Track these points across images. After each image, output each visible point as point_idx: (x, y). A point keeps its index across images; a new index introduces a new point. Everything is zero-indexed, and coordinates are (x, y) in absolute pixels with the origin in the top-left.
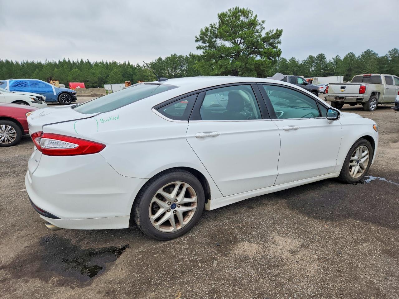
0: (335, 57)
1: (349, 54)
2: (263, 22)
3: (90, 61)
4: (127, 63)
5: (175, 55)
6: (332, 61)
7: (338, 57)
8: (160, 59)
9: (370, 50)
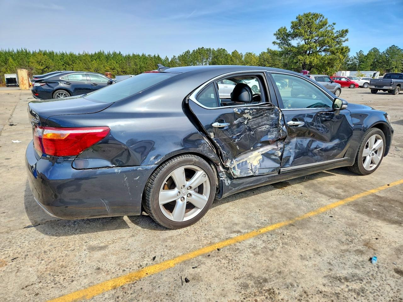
0: (358, 52)
1: (373, 49)
2: (334, 24)
3: (121, 53)
4: (157, 55)
5: (203, 48)
6: (356, 55)
7: (361, 52)
8: (188, 52)
9: (395, 46)
